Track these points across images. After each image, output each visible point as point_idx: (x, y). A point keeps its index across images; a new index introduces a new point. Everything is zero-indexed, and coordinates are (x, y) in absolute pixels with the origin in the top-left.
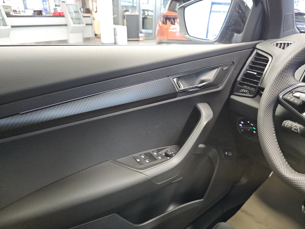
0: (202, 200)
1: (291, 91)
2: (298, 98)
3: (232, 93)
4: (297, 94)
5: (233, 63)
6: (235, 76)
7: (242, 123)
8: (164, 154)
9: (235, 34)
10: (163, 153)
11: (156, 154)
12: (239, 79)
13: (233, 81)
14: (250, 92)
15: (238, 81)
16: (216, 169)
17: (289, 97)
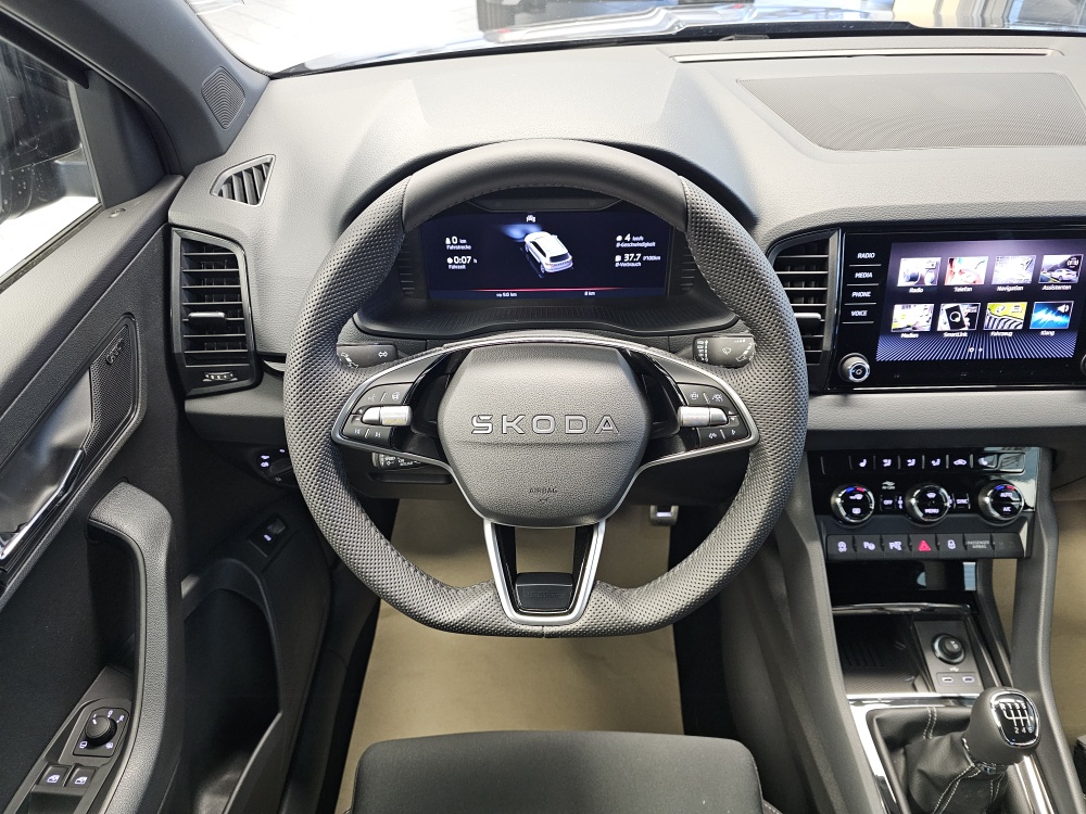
0: (279, 716)
1: (354, 411)
2: (378, 423)
3: (181, 396)
4: (371, 415)
5: (129, 315)
6: (160, 341)
7: (265, 457)
8: (83, 745)
9: (56, 161)
10: (74, 742)
11: (55, 778)
12: (178, 347)
13: (161, 359)
14: (239, 374)
15: (179, 354)
16: (267, 607)
17: (356, 428)
